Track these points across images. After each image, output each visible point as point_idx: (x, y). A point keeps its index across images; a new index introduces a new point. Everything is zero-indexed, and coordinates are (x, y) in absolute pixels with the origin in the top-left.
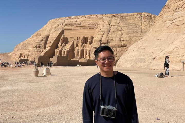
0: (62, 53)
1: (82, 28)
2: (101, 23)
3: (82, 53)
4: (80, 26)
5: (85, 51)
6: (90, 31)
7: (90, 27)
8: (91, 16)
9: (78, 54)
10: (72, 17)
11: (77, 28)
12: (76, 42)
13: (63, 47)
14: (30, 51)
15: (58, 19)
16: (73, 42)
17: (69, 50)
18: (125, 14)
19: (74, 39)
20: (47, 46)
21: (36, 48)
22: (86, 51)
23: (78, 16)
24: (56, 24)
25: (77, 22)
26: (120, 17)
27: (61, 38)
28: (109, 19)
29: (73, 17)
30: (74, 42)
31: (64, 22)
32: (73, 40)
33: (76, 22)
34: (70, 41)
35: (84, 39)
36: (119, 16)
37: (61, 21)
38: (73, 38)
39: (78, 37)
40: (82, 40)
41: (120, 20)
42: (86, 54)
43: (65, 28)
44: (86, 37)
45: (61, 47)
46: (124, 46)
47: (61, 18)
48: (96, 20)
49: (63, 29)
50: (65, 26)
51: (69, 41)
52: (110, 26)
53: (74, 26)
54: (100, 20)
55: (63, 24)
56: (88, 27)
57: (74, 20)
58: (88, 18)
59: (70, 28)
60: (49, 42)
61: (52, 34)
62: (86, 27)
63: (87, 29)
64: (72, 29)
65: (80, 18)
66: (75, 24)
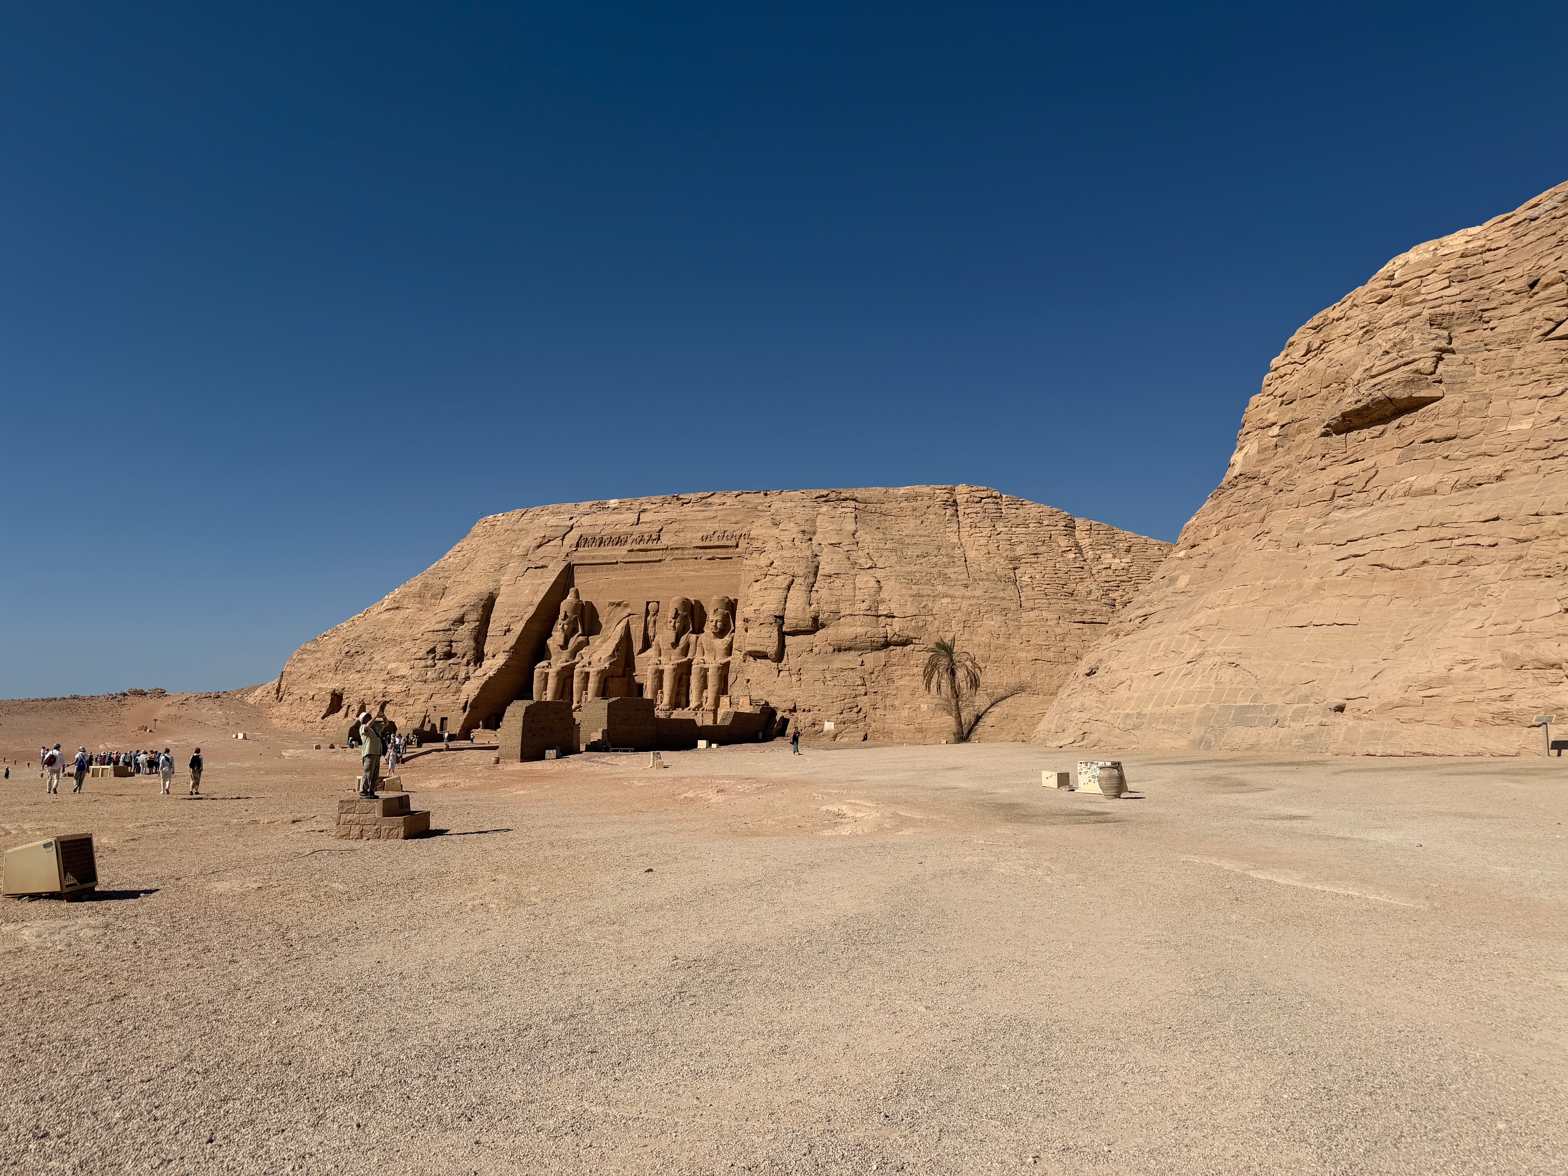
0: (575, 685)
1: (669, 558)
2: (763, 531)
3: (680, 679)
4: (660, 545)
5: (695, 669)
6: (713, 572)
7: (713, 551)
8: (709, 500)
9: (660, 686)
10: (612, 501)
11: (642, 556)
12: (643, 625)
13: (573, 655)
14: (392, 679)
15: (537, 510)
16: (623, 624)
17: (607, 665)
18: (876, 492)
19: (629, 611)
20: (488, 648)
21: (430, 662)
22: (702, 669)
23: (643, 499)
24: (531, 538)
25: (642, 528)
26: (852, 504)
27: (565, 606)
28: (801, 514)
29: (613, 503)
30: (633, 627)
31: (572, 528)
32: (626, 615)
33: (637, 528)
34: (606, 623)
35: (684, 610)
36: (846, 499)
37: (553, 521)
38: (626, 606)
39: (648, 603)
40: (677, 614)
41: (856, 518)
42: (704, 686)
43: (583, 558)
44: (692, 599)
45: (565, 654)
46: (896, 644)
47: (552, 507)
48: (738, 518)
49: (569, 559)
50: (578, 545)
51: (602, 620)
52: (816, 549)
53: (628, 547)
54: (759, 517)
55: (565, 535)
56: (701, 551)
57: (622, 517)
58: (694, 509)
59: (604, 557)
60: (499, 629)
61: (510, 588)
62: (691, 552)
63: (693, 560)
64: (617, 563)
65: (656, 510)
66: (633, 537)
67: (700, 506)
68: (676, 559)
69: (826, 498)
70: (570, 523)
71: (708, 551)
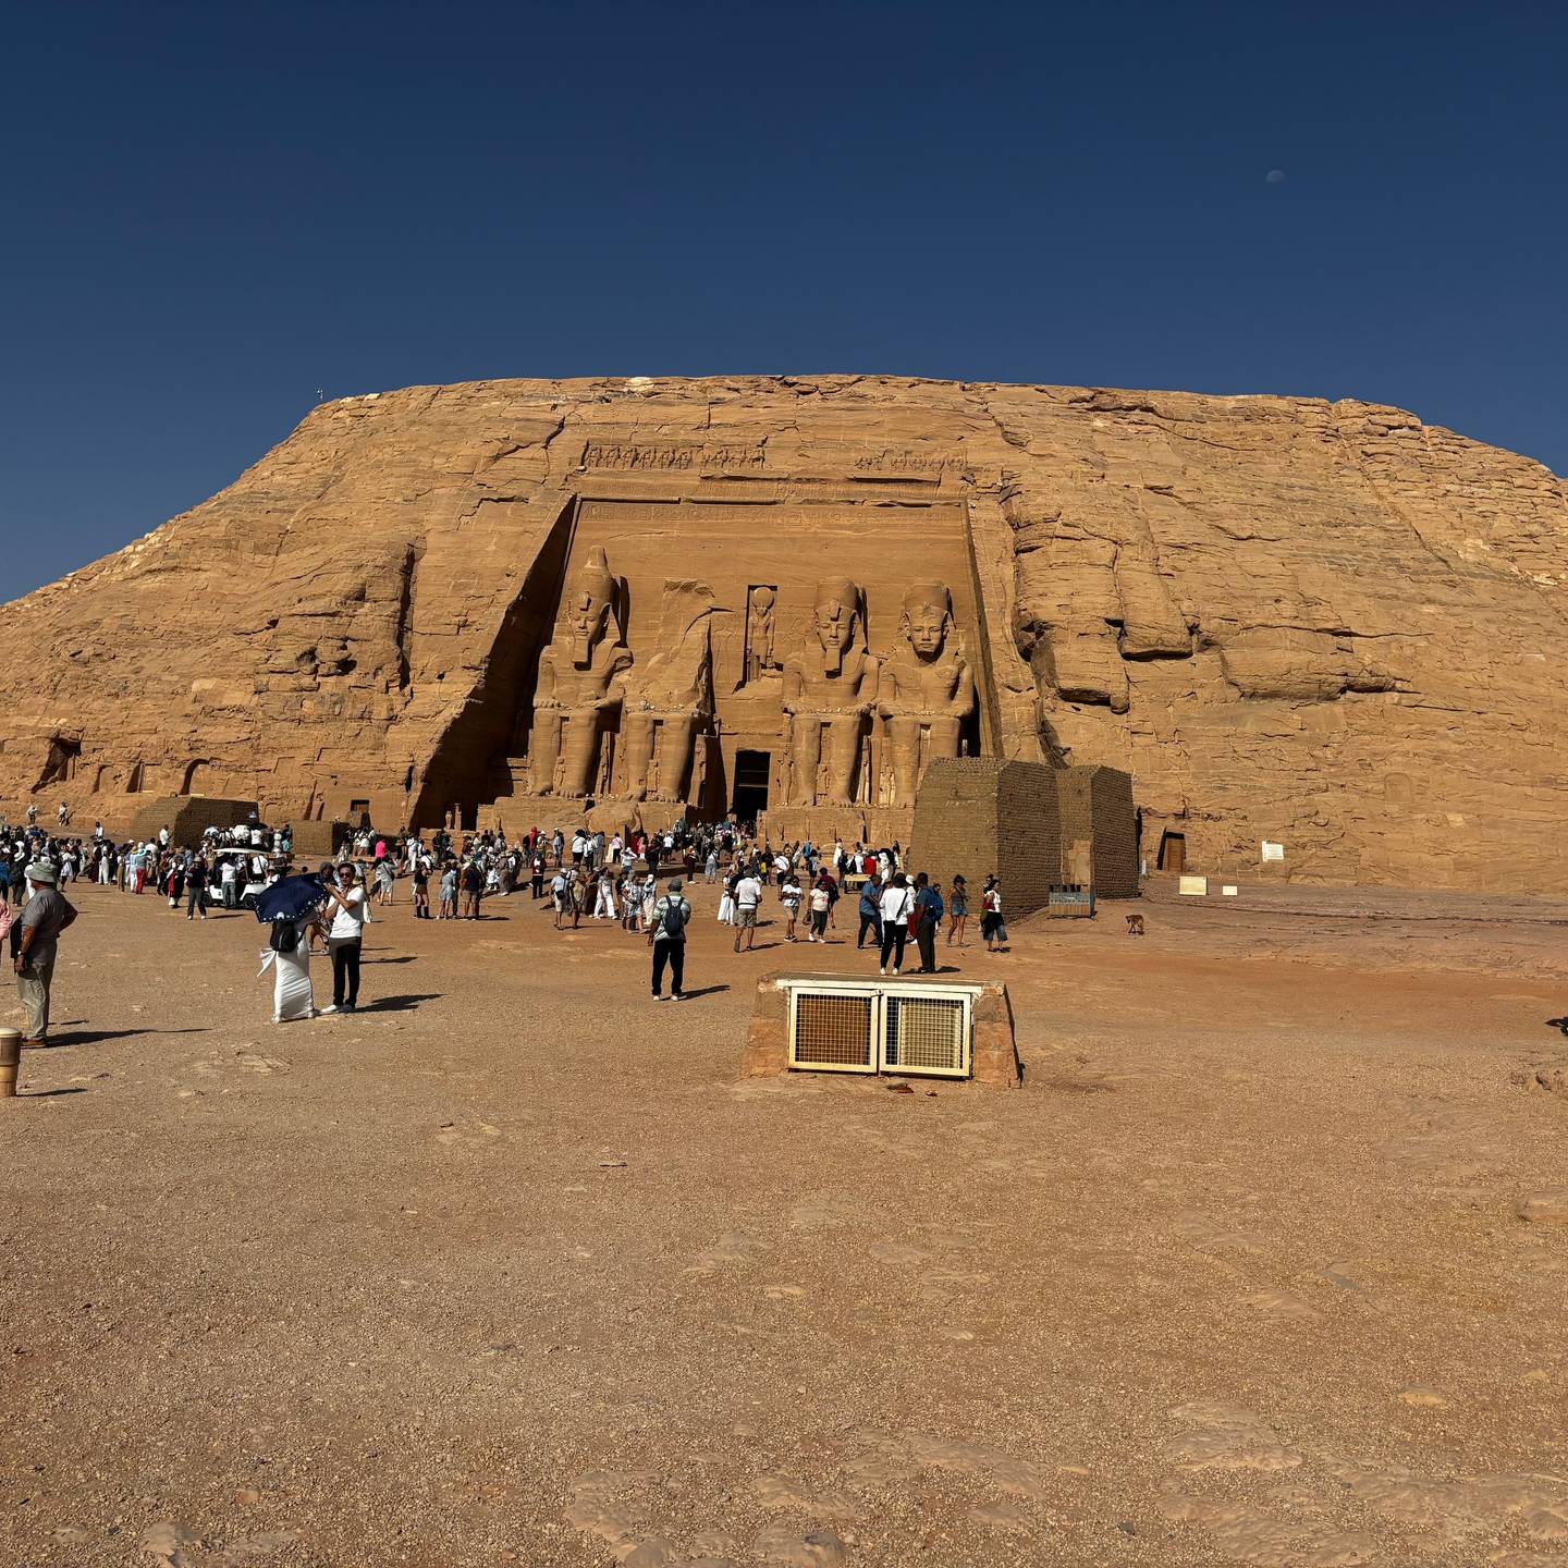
1: (792, 498)
4: (770, 472)
5: (903, 724)
6: (888, 534)
7: (886, 488)
8: (859, 389)
10: (636, 380)
11: (733, 491)
14: (209, 713)
15: (470, 387)
16: (699, 630)
19: (710, 602)
21: (307, 681)
22: (918, 725)
23: (708, 381)
24: (473, 440)
25: (721, 436)
26: (1151, 418)
29: (639, 383)
30: (720, 636)
31: (561, 426)
32: (704, 610)
33: (710, 436)
34: (666, 623)
35: (848, 601)
36: (1132, 409)
37: (513, 410)
38: (703, 592)
39: (752, 588)
40: (840, 612)
41: (1170, 444)
43: (601, 487)
45: (587, 683)
46: (1365, 689)
48: (931, 428)
49: (571, 488)
50: (582, 461)
53: (695, 470)
54: (971, 428)
55: (551, 438)
56: (865, 487)
57: (674, 411)
58: (829, 404)
59: (650, 488)
60: (442, 620)
61: (449, 538)
62: (841, 488)
63: (846, 506)
64: (678, 502)
65: (746, 402)
66: (706, 452)
67: (842, 399)
68: (808, 502)
69: (1090, 406)
70: (557, 416)
71: (878, 488)
